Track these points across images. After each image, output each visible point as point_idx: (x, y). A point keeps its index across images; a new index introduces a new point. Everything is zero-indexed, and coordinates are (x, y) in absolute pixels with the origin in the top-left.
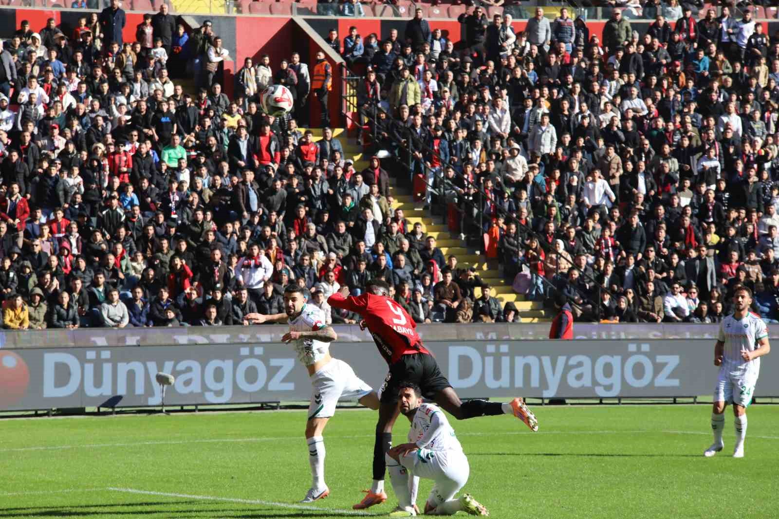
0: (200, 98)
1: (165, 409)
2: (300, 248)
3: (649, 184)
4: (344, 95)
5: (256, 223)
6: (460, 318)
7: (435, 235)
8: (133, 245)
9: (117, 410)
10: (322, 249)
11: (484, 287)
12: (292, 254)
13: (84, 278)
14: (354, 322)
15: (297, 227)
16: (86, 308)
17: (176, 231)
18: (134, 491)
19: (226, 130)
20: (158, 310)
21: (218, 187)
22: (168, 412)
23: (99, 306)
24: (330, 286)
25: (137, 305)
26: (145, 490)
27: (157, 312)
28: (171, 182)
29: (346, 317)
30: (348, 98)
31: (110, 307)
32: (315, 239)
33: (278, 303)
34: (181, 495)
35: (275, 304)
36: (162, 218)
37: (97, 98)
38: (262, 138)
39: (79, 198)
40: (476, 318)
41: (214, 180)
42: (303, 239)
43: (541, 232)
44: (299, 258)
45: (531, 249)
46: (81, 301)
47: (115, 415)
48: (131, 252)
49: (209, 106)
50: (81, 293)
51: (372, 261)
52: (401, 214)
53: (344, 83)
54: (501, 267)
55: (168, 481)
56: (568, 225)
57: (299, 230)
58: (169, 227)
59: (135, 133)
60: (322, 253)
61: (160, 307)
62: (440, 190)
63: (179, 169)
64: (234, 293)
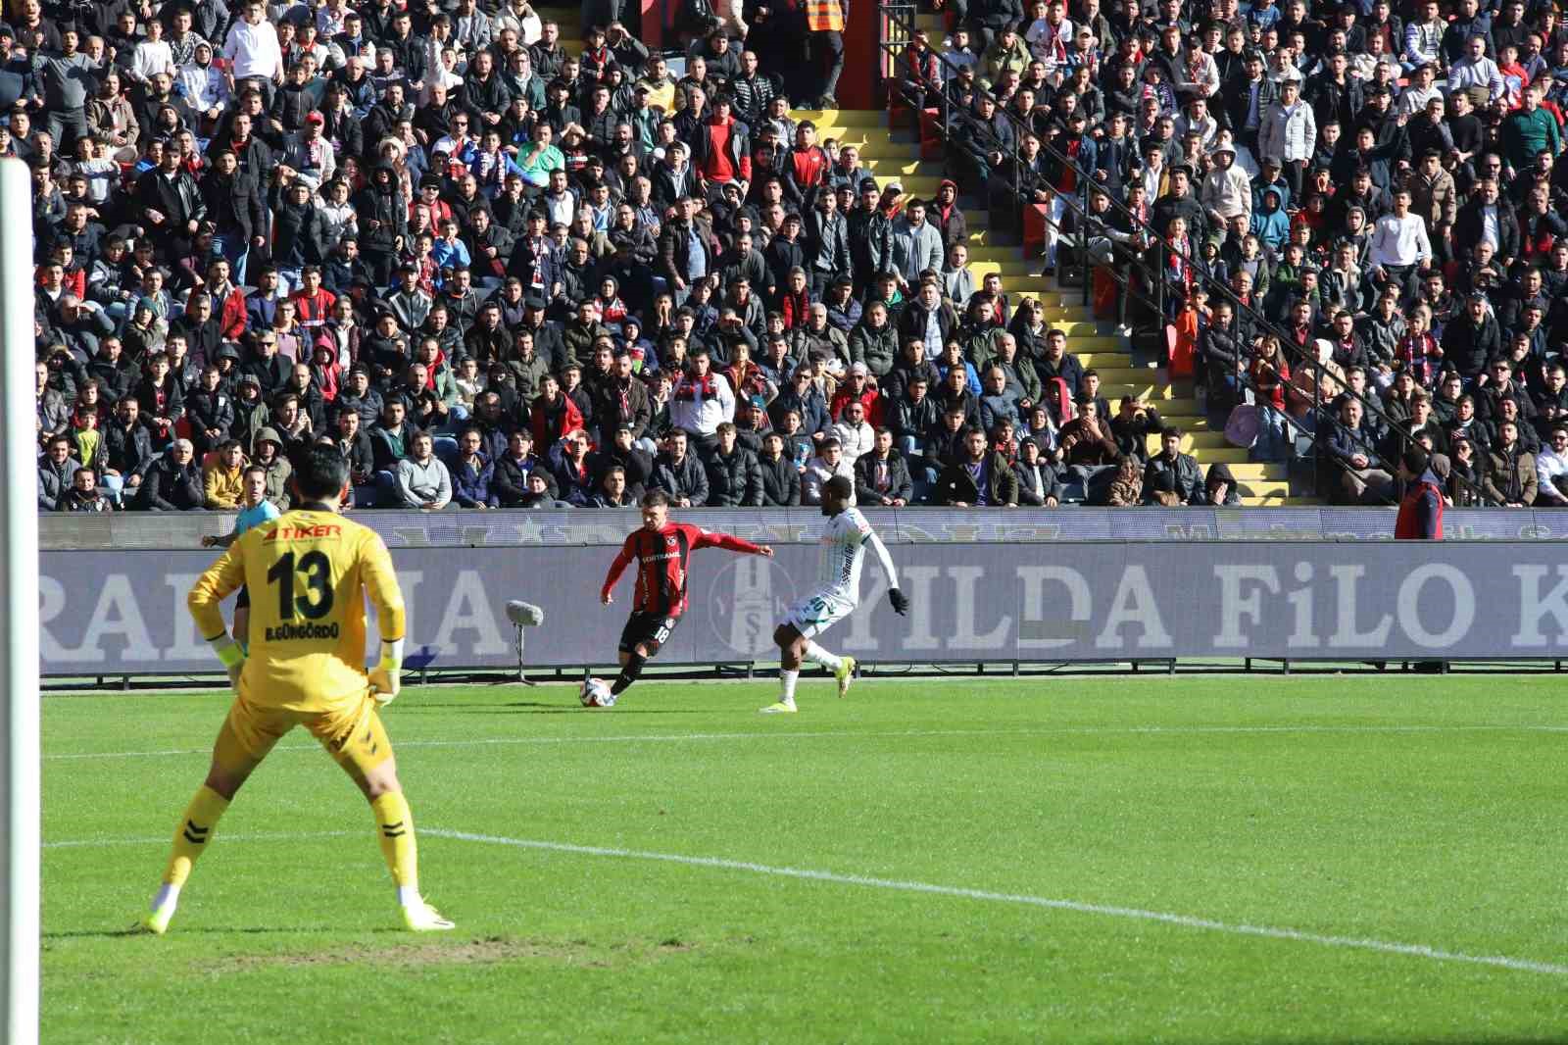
0: (592, 49)
1: (524, 673)
2: (795, 352)
3: (1507, 229)
4: (884, 41)
5: (704, 301)
6: (1117, 496)
7: (1065, 327)
8: (461, 344)
9: (429, 673)
10: (839, 354)
11: (1167, 434)
12: (779, 365)
13: (364, 411)
14: (901, 502)
15: (789, 311)
16: (369, 468)
17: (546, 317)
18: (467, 835)
19: (645, 113)
20: (510, 476)
21: (630, 228)
22: (531, 679)
23: (392, 466)
24: (855, 431)
25: (468, 465)
26: (489, 835)
27: (508, 481)
28: (532, 218)
29: (885, 494)
30: (892, 48)
31: (415, 467)
32: (825, 336)
33: (747, 466)
34: (561, 846)
35: (741, 468)
36: (517, 292)
37: (390, 46)
38: (713, 129)
39: (352, 248)
40: (1149, 497)
41: (621, 214)
42: (802, 335)
43: (1283, 323)
44: (791, 372)
45: (1263, 357)
46: (357, 456)
47: (425, 685)
48: (456, 358)
49: (611, 62)
50: (357, 439)
51: (939, 380)
52: (998, 285)
53: (884, 17)
54: (1200, 394)
55: (533, 818)
56: (1337, 309)
57: (794, 317)
58: (531, 309)
59: (463, 118)
60: (838, 363)
61: (513, 470)
62: (1078, 237)
63: (552, 191)
64: (659, 440)
